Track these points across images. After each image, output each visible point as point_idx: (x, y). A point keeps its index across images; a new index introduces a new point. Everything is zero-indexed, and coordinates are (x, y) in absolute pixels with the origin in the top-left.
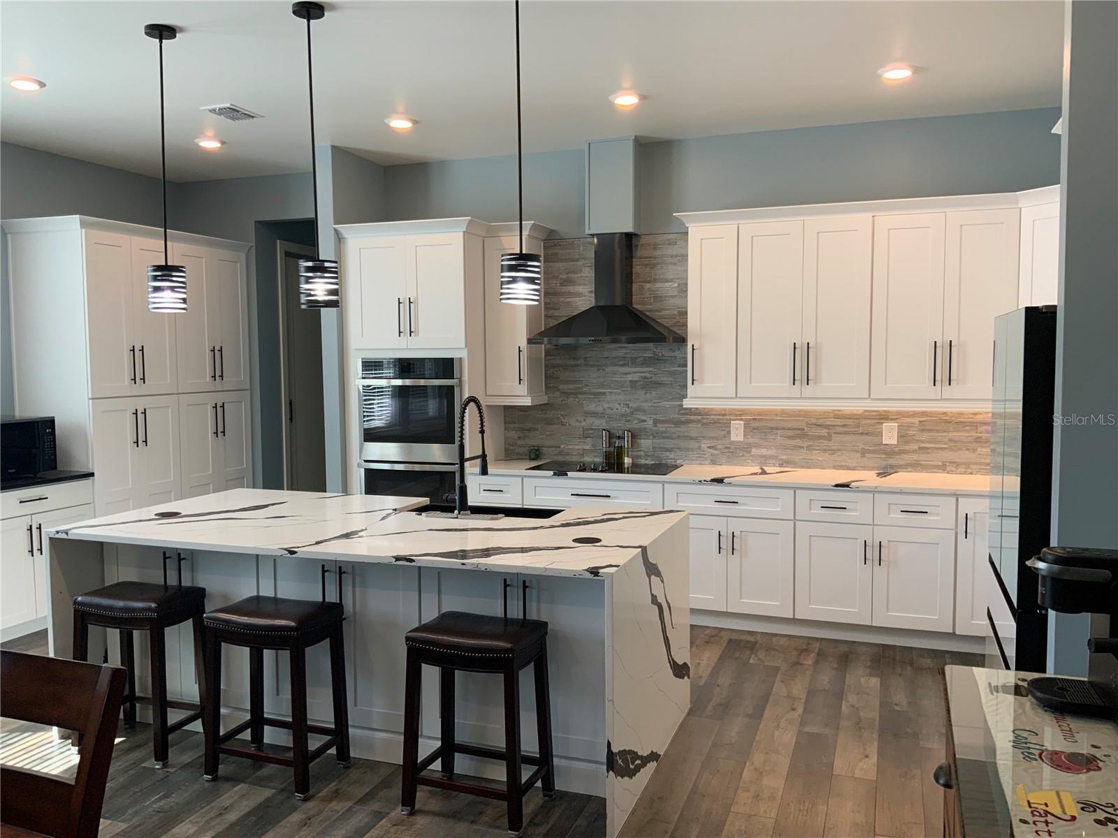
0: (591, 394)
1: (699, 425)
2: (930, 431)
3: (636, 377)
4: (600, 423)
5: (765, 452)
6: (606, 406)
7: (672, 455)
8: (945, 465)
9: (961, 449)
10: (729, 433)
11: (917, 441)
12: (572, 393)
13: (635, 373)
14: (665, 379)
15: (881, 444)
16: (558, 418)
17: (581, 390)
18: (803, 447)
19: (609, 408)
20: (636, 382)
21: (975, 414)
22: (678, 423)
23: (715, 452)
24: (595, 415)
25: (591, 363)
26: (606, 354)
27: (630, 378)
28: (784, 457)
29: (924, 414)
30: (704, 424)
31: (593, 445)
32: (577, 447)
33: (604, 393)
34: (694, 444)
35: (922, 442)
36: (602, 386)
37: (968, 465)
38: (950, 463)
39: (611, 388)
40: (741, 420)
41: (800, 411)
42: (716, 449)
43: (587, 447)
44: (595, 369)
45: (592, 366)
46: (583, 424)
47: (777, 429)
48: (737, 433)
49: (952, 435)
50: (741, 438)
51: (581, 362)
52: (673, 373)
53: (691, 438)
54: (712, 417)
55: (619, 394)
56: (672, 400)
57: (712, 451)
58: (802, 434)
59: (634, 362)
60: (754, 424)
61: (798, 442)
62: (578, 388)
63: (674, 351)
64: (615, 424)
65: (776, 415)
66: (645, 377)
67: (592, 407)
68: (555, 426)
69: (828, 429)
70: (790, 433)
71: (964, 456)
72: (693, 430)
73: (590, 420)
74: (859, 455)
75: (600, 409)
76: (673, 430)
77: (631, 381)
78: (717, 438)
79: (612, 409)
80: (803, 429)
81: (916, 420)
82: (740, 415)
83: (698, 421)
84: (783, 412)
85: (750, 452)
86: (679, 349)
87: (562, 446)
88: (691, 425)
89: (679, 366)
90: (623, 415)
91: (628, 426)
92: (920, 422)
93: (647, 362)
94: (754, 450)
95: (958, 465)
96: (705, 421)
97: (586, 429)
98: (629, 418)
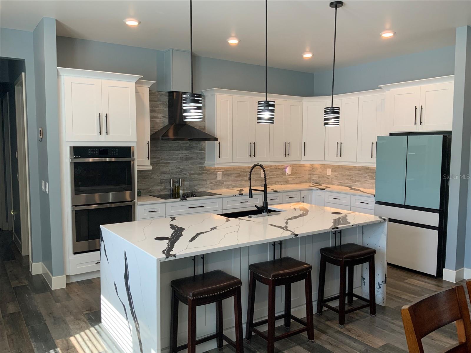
0: (163, 163)
1: (207, 175)
2: (272, 172)
3: (182, 155)
4: (167, 176)
5: (228, 183)
6: (170, 169)
7: (196, 188)
8: (275, 183)
9: (279, 177)
10: (217, 177)
11: (269, 175)
12: (155, 163)
13: (183, 153)
14: (194, 156)
15: (260, 177)
16: (148, 175)
17: (159, 162)
18: (239, 180)
19: (172, 169)
20: (182, 157)
21: (282, 166)
22: (199, 174)
23: (212, 185)
24: (165, 173)
25: (164, 149)
26: (170, 145)
27: (180, 156)
28: (234, 185)
29: (271, 166)
30: (208, 174)
31: (164, 187)
32: (157, 188)
33: (169, 163)
34: (205, 182)
35: (270, 175)
36: (168, 159)
37: (280, 182)
38: (277, 181)
39: (172, 160)
40: (221, 171)
41: (239, 167)
42: (212, 184)
43: (162, 188)
44: (165, 152)
45: (164, 150)
46: (160, 177)
47: (232, 174)
48: (219, 177)
49: (278, 173)
50: (221, 179)
51: (159, 148)
52: (197, 154)
53: (204, 180)
54: (211, 171)
55: (176, 163)
56: (197, 165)
57: (211, 184)
58: (239, 176)
59: (182, 149)
60: (225, 173)
61: (238, 178)
62: (158, 161)
63: (197, 144)
64: (174, 176)
65: (232, 169)
66: (186, 155)
67: (164, 169)
68: (147, 179)
69: (246, 173)
70: (236, 175)
71: (279, 179)
72: (205, 176)
73: (163, 175)
74: (255, 182)
75: (167, 170)
76: (197, 177)
77: (180, 157)
78: (213, 179)
79: (173, 170)
80: (239, 174)
81: (269, 168)
82: (221, 170)
83: (206, 173)
84: (234, 168)
85: (223, 184)
86: (199, 143)
87: (151, 188)
88: (204, 175)
89: (199, 151)
90: (177, 172)
91: (180, 176)
92: (270, 169)
93: (187, 149)
94: (225, 183)
95: (278, 182)
96: (209, 173)
97: (162, 180)
98: (180, 173)
